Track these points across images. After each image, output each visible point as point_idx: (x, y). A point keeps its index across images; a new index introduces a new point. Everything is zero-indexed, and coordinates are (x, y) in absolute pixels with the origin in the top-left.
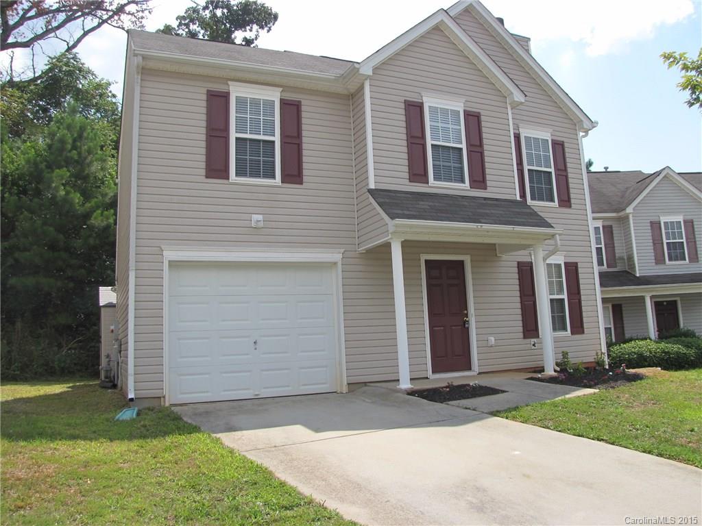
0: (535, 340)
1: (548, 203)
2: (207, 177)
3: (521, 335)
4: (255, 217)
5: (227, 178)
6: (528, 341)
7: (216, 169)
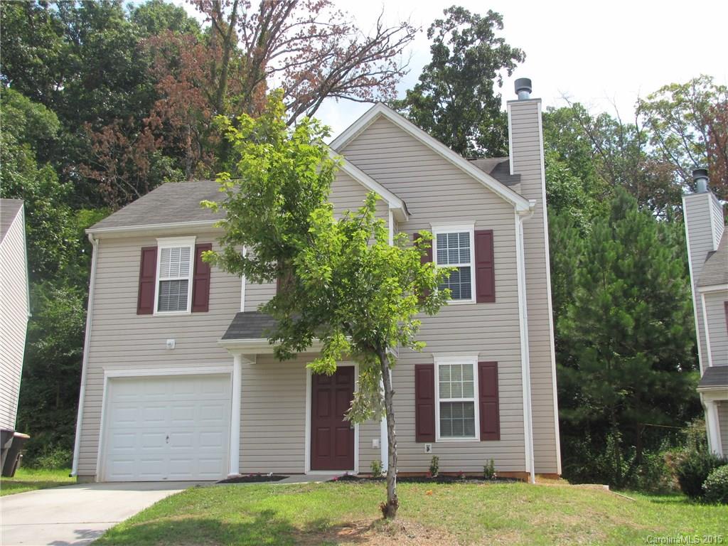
0: (430, 445)
1: (463, 301)
2: (138, 313)
3: (414, 438)
4: (169, 341)
5: (152, 313)
6: (421, 445)
7: (144, 307)
